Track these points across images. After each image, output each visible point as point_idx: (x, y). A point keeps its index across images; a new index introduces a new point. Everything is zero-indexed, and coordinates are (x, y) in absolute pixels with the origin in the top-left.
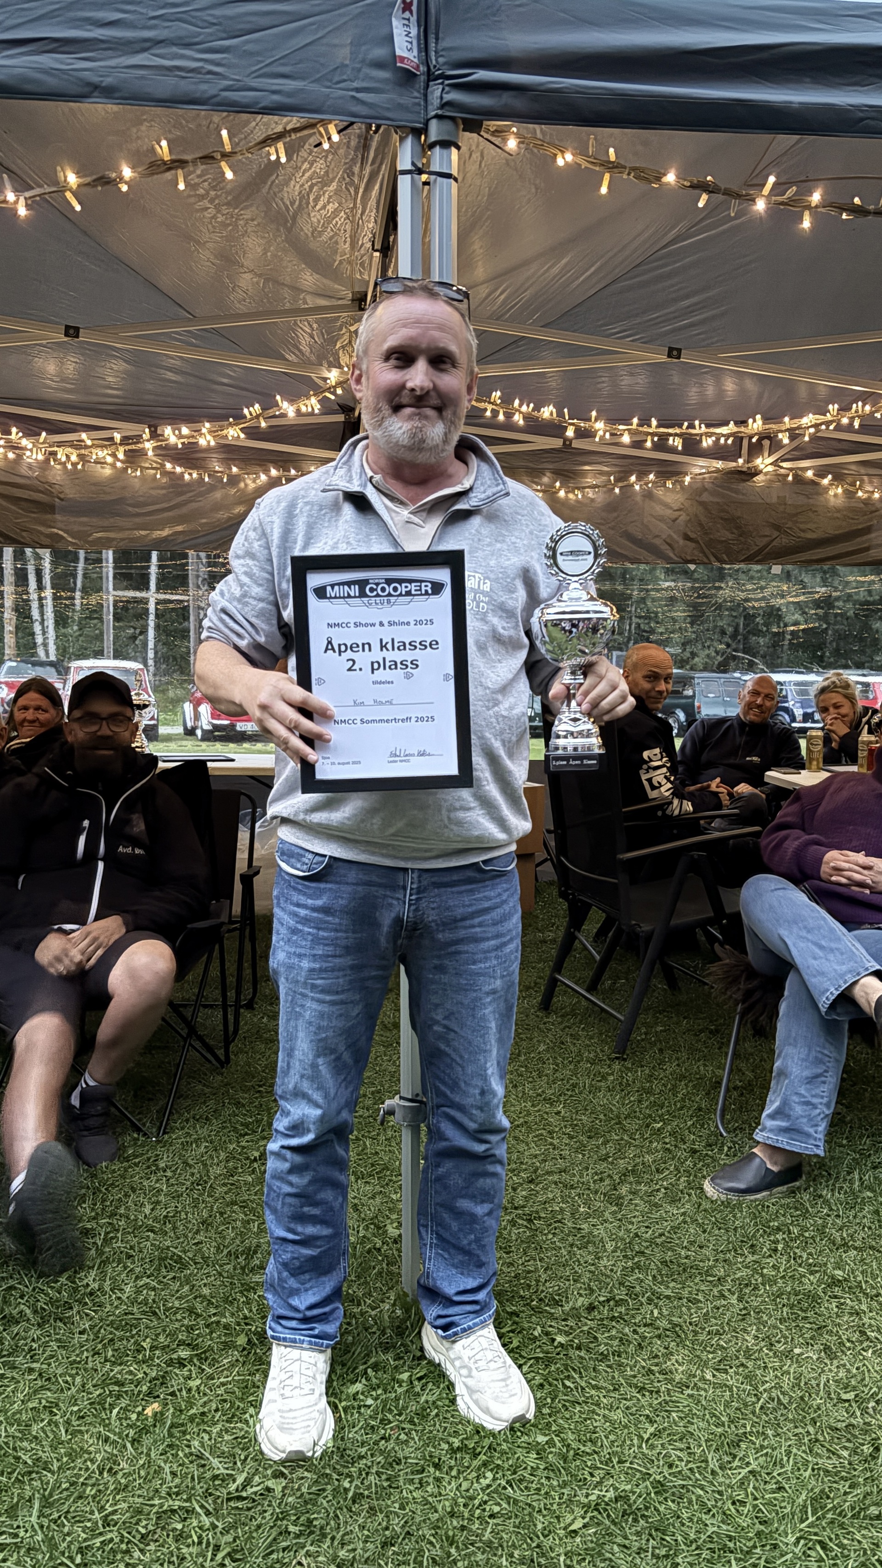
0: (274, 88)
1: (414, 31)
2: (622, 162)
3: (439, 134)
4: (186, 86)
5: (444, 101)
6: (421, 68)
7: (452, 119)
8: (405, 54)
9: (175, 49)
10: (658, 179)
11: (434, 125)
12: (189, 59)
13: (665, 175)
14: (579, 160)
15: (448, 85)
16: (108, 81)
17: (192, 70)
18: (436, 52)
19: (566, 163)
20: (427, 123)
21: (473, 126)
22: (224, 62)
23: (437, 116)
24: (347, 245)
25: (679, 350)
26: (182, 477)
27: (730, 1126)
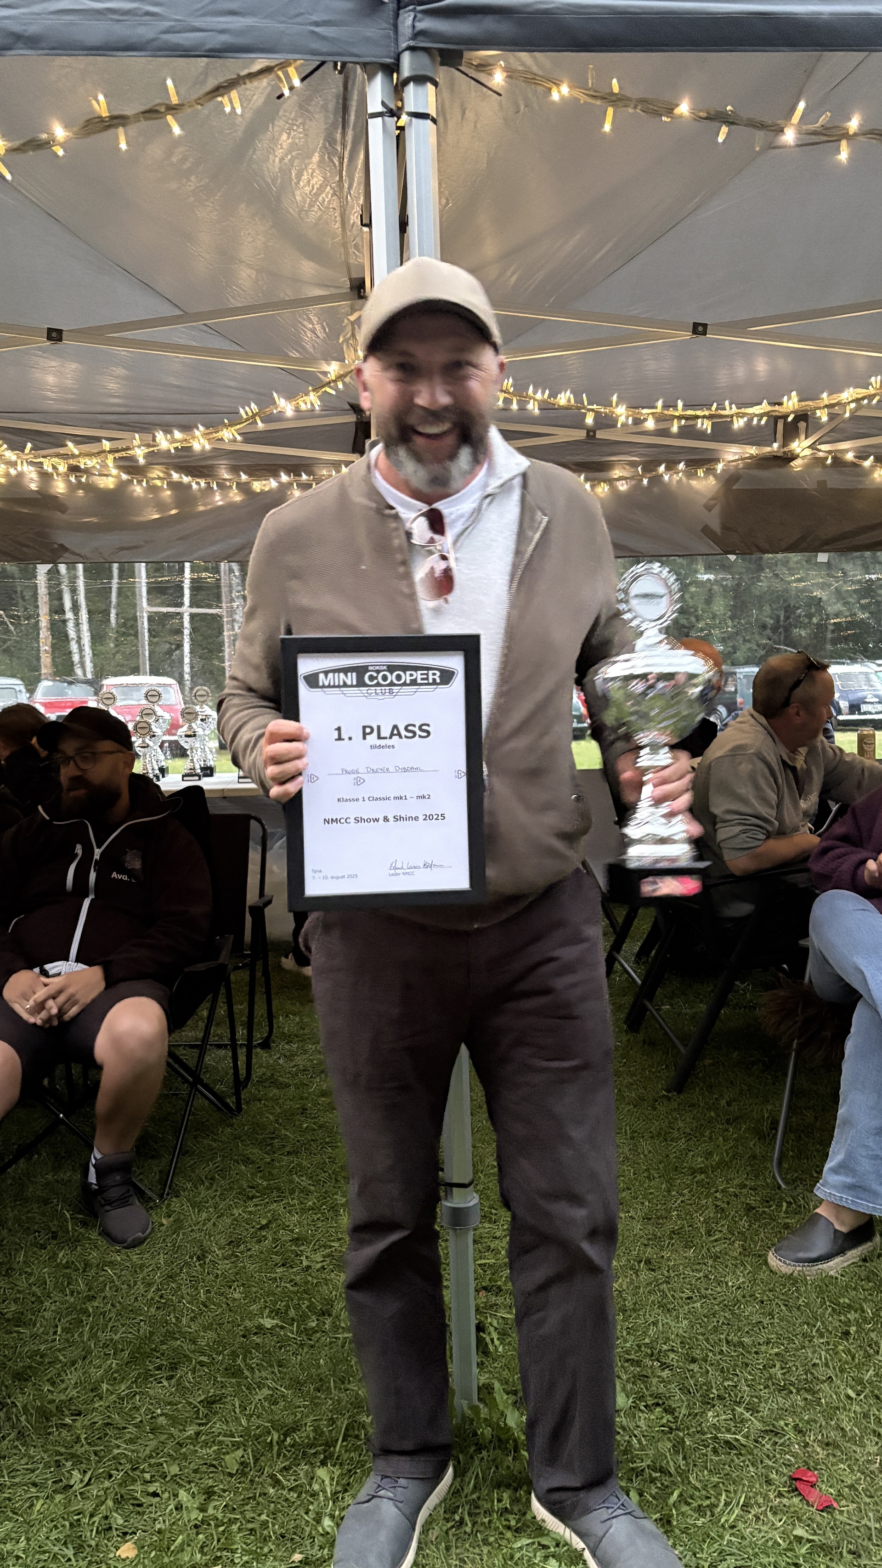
0: (220, 27)
2: (629, 95)
3: (412, 68)
4: (122, 31)
5: (417, 30)
7: (427, 51)
10: (670, 111)
11: (406, 58)
13: (677, 105)
14: (577, 93)
15: (421, 11)
16: (31, 30)
17: (126, 12)
19: (562, 98)
20: (398, 58)
21: (452, 59)
23: (409, 49)
24: (338, 225)
25: (705, 326)
26: (189, 486)
27: (788, 1177)
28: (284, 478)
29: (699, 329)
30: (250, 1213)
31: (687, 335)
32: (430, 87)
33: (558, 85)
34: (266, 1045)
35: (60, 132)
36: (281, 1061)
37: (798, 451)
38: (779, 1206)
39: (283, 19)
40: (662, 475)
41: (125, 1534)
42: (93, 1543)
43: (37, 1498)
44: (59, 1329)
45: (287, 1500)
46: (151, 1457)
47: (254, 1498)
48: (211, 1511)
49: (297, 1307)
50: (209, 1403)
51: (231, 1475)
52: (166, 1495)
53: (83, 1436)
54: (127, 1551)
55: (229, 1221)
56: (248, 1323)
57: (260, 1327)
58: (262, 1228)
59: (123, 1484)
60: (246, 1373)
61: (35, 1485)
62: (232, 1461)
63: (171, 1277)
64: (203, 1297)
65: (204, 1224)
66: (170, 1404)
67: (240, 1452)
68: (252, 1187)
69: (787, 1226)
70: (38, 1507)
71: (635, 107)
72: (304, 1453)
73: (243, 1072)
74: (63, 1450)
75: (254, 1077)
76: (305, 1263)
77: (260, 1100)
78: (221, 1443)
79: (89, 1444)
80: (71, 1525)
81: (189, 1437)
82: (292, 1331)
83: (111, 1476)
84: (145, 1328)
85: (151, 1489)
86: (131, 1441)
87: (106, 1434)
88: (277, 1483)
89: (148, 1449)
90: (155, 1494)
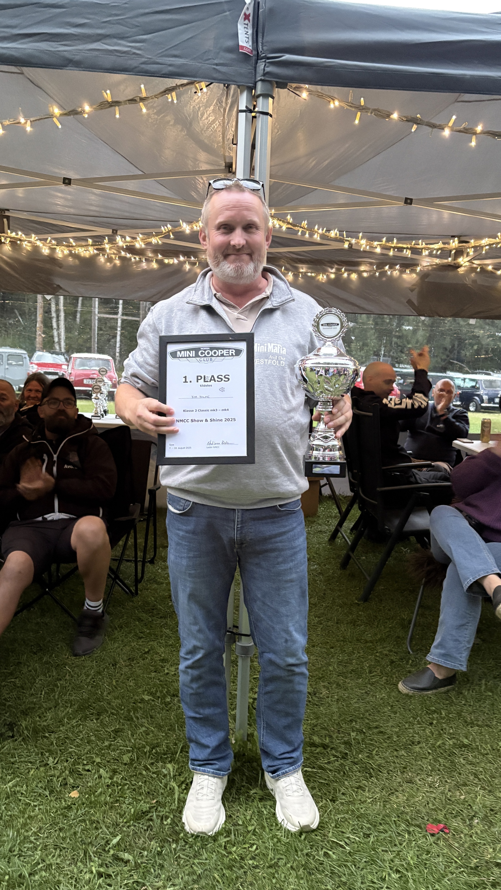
0: (169, 63)
1: (250, 32)
2: (369, 106)
3: (261, 90)
4: (121, 61)
5: (266, 71)
6: (254, 52)
7: (270, 82)
8: (245, 44)
9: (115, 40)
10: (388, 116)
11: (259, 85)
12: (123, 46)
13: (392, 114)
14: (343, 104)
15: (268, 62)
16: (77, 58)
17: (124, 52)
18: (262, 43)
19: (335, 107)
20: (255, 84)
21: (282, 85)
22: (142, 48)
23: (261, 80)
24: (221, 138)
25: (411, 200)
26: (130, 259)
27: (414, 648)
28: (182, 258)
29: (408, 201)
30: (140, 645)
31: (402, 204)
32: (270, 100)
33: (333, 100)
34: (152, 562)
35: (87, 108)
36: (160, 571)
37: (462, 263)
38: (408, 662)
39: (201, 61)
40: (386, 271)
41: (73, 787)
42: (58, 790)
43: (32, 769)
44: (43, 693)
45: (152, 777)
46: (87, 753)
47: (136, 775)
48: (115, 779)
49: (161, 692)
50: (116, 731)
51: (125, 764)
52: (93, 771)
53: (55, 742)
54: (75, 794)
55: (128, 648)
56: (137, 698)
57: (142, 700)
58: (146, 653)
59: (74, 764)
60: (134, 719)
61: (31, 762)
62: (126, 758)
63: (99, 673)
64: (114, 683)
65: (117, 649)
66: (97, 731)
67: (130, 754)
68: (141, 633)
69: (410, 672)
70: (32, 772)
71: (371, 113)
72: (161, 757)
73: (140, 575)
74: (45, 748)
75: (145, 578)
76: (166, 671)
77: (147, 589)
78: (121, 750)
79: (57, 746)
80: (48, 781)
81: (106, 746)
82: (159, 702)
83: (67, 761)
84: (85, 696)
85: (87, 768)
86: (78, 746)
87: (66, 742)
88: (147, 769)
89: (86, 751)
90: (88, 770)
